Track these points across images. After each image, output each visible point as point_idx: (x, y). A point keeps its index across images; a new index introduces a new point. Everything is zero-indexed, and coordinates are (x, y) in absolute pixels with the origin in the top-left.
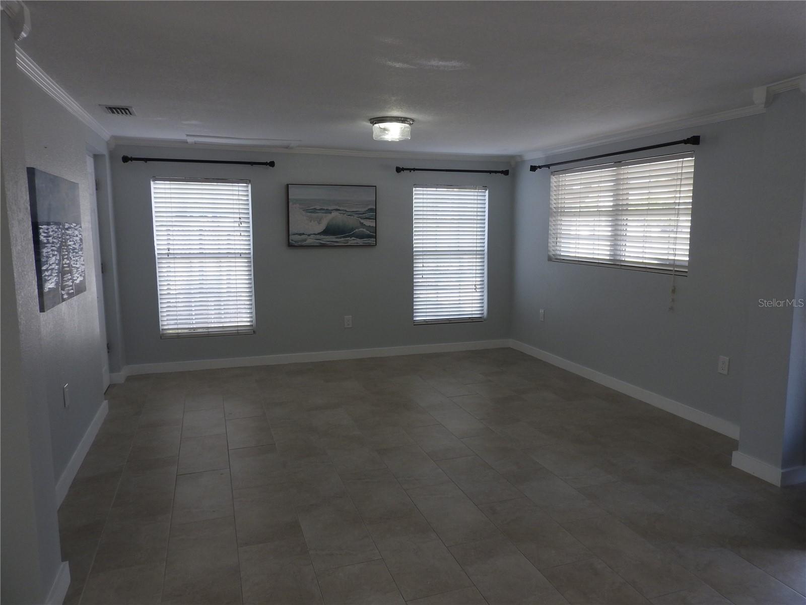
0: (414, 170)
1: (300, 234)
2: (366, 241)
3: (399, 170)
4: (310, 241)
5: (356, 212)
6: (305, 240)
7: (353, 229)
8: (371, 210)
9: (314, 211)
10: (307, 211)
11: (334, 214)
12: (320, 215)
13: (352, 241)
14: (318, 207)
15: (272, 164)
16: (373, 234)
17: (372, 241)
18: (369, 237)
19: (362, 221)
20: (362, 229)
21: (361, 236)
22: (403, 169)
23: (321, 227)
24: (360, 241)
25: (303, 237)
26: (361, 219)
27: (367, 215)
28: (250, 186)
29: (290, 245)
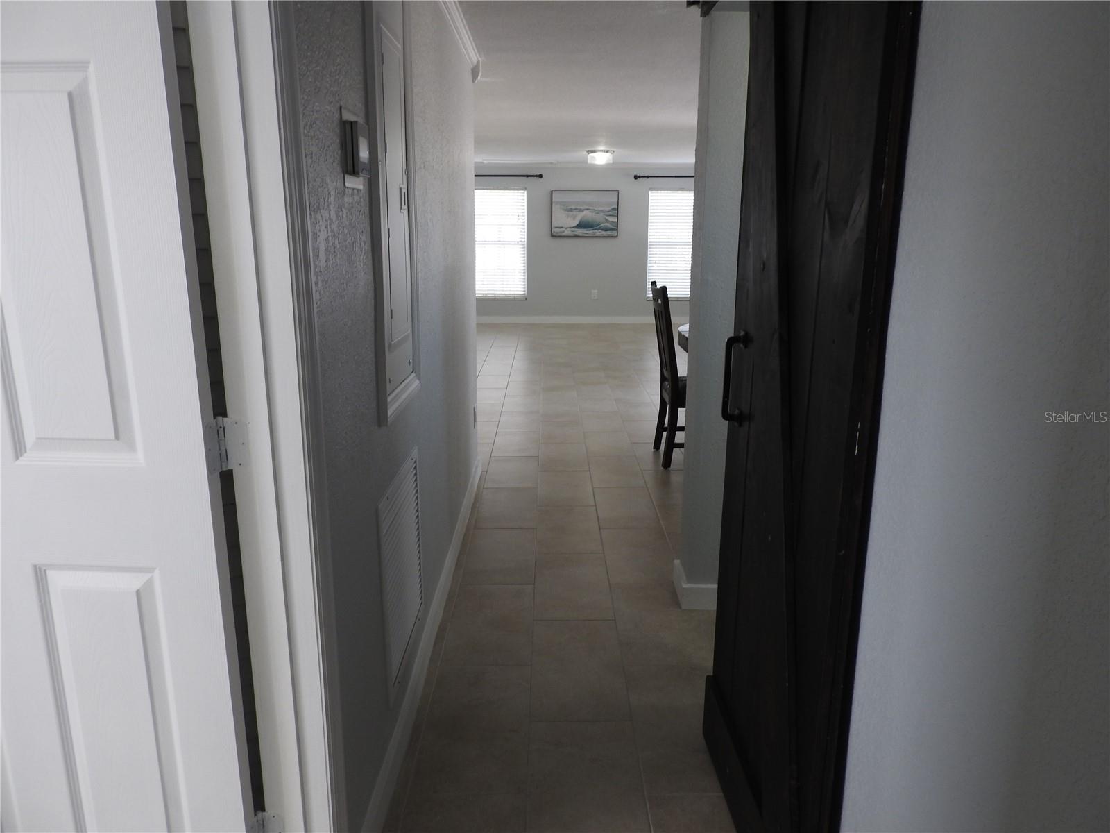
0: (648, 177)
1: (560, 228)
2: (609, 233)
3: (636, 177)
4: (567, 232)
5: (602, 211)
6: (563, 232)
7: (599, 224)
8: (614, 209)
9: (571, 210)
10: (565, 210)
11: (585, 212)
12: (574, 213)
13: (599, 233)
14: (574, 208)
15: (540, 176)
16: (616, 228)
17: (614, 233)
18: (612, 230)
19: (607, 217)
20: (606, 224)
21: (606, 229)
22: (640, 177)
23: (576, 222)
24: (605, 233)
25: (563, 229)
26: (608, 216)
27: (610, 213)
28: (526, 192)
29: (552, 236)
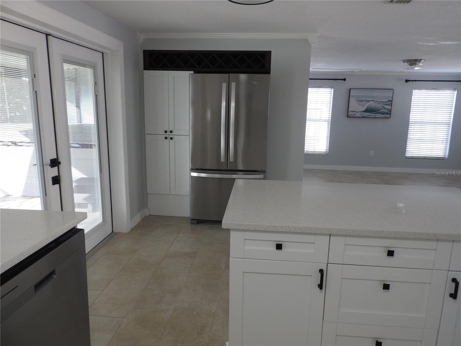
0: (415, 81)
1: (354, 112)
2: (385, 115)
3: (407, 81)
4: (358, 115)
5: (382, 102)
6: (356, 114)
7: (379, 110)
8: (390, 101)
9: (362, 101)
10: (358, 101)
11: (371, 102)
12: (364, 103)
13: (378, 115)
14: (363, 99)
15: (345, 80)
16: (389, 112)
17: (388, 116)
18: (387, 114)
19: (384, 106)
20: (384, 110)
21: (383, 113)
22: (409, 81)
23: (364, 109)
24: (382, 116)
25: (355, 113)
26: (384, 105)
27: (387, 103)
28: (333, 89)
29: (348, 116)
